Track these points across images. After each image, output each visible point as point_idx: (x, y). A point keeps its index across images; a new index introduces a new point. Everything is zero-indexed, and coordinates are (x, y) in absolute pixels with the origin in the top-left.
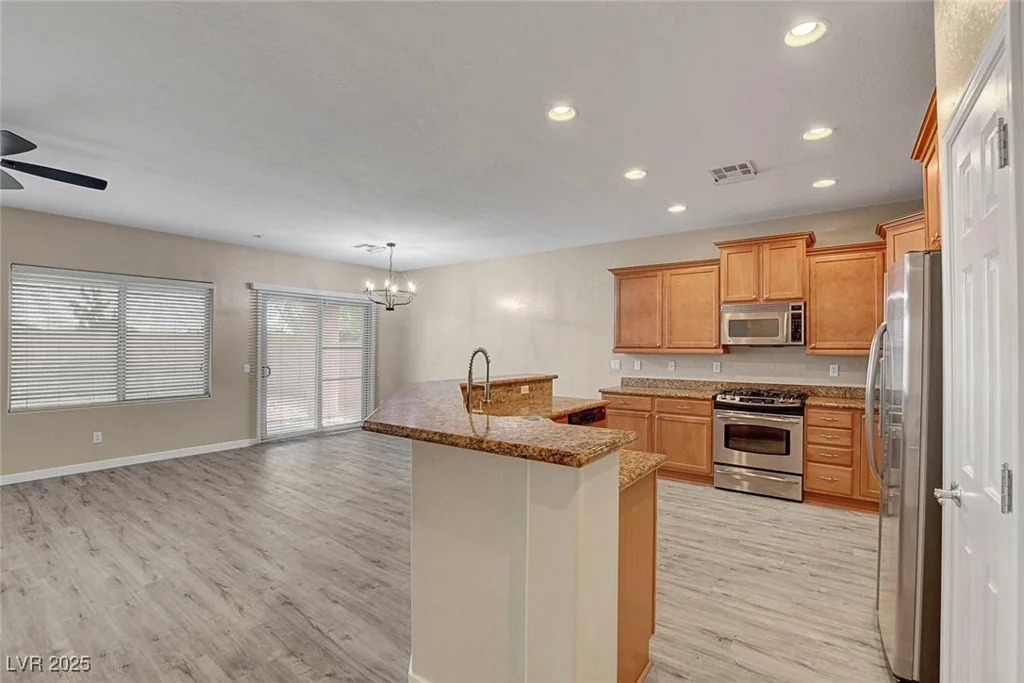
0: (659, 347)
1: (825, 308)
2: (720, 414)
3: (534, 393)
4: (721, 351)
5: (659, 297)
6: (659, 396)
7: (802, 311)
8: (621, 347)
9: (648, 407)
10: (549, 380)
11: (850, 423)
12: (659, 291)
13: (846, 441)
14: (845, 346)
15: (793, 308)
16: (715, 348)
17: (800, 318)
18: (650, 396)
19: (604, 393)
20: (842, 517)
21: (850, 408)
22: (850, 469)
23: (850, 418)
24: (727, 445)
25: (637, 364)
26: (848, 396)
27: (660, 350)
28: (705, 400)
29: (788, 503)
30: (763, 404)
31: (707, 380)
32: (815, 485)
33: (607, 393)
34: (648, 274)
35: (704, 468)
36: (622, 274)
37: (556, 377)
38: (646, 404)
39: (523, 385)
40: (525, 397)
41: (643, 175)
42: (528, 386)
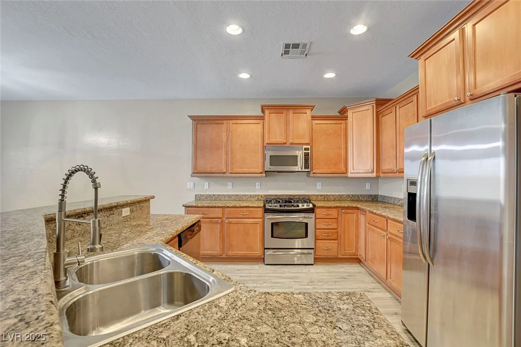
0: (224, 173)
1: (321, 150)
2: (270, 216)
3: (133, 214)
4: (264, 175)
5: (224, 139)
6: (228, 207)
7: (309, 151)
8: (198, 173)
9: (220, 216)
10: (147, 200)
11: (336, 215)
12: (224, 134)
13: (334, 226)
14: (330, 172)
15: (305, 149)
16: (261, 173)
17: (309, 155)
18: (222, 207)
19: (186, 207)
20: (337, 270)
21: (337, 207)
22: (337, 241)
23: (337, 212)
24: (272, 236)
25: (206, 184)
26: (326, 199)
27: (225, 175)
28: (259, 207)
29: (307, 267)
30: (293, 208)
31: (253, 194)
32: (321, 253)
33: (189, 207)
34: (217, 122)
35: (258, 252)
36: (198, 120)
37: (153, 197)
38: (218, 213)
39: (123, 208)
40: (127, 219)
41: (240, 31)
42: (129, 208)
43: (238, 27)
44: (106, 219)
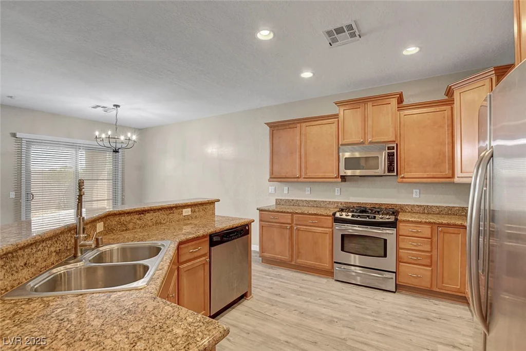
0: (298, 178)
1: (409, 151)
2: (338, 227)
3: (195, 214)
4: (340, 180)
5: (298, 142)
6: (297, 213)
7: (395, 151)
8: (274, 178)
9: (289, 221)
10: (212, 203)
11: (430, 234)
12: (298, 138)
13: (428, 248)
14: (426, 176)
15: (389, 148)
16: (336, 178)
17: (394, 155)
18: (290, 213)
19: (261, 210)
20: (424, 306)
21: (430, 223)
22: (430, 269)
23: (430, 229)
24: (343, 249)
25: (286, 188)
26: (426, 211)
27: (299, 180)
28: (328, 216)
29: (385, 293)
30: (367, 219)
31: (332, 200)
32: (403, 280)
33: (263, 210)
34: (291, 126)
35: (327, 265)
36: (274, 127)
37: (218, 201)
38: (287, 218)
39: (184, 208)
40: (187, 218)
41: (272, 36)
42: (190, 209)
43: (269, 32)
44: (166, 217)
